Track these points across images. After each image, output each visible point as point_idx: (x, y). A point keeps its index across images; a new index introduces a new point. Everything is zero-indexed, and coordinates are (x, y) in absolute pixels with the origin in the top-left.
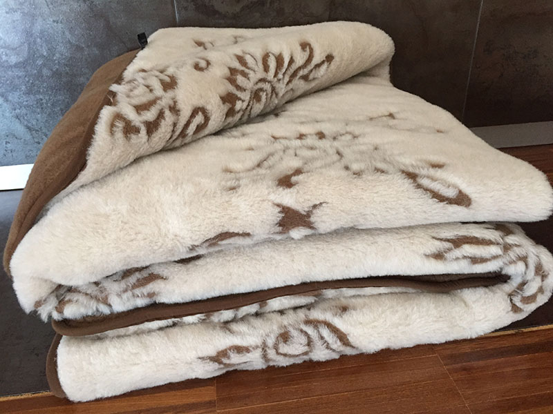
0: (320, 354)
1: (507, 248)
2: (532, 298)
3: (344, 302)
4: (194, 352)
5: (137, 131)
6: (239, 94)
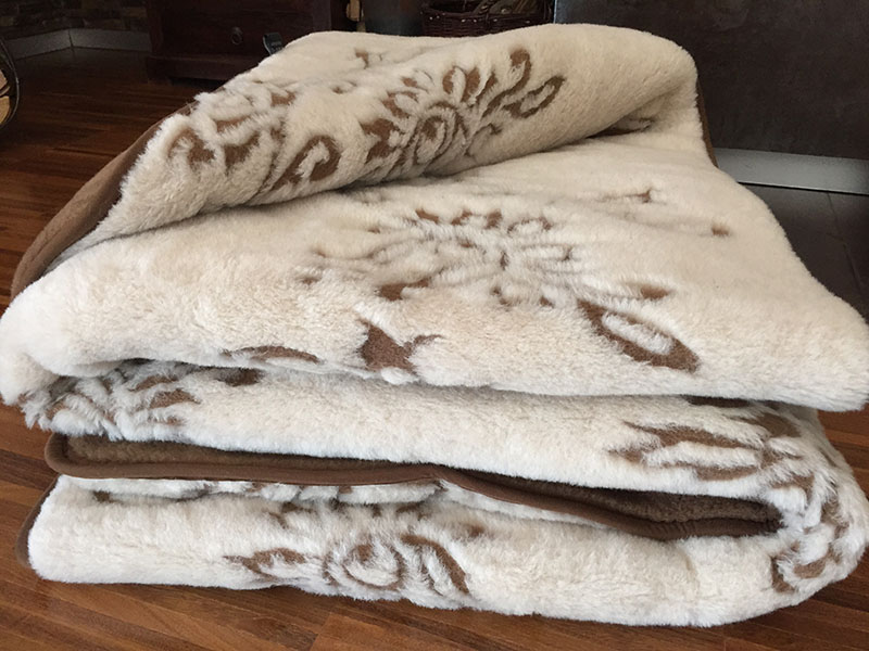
4: (219, 546)
5: (209, 157)
6: (396, 121)
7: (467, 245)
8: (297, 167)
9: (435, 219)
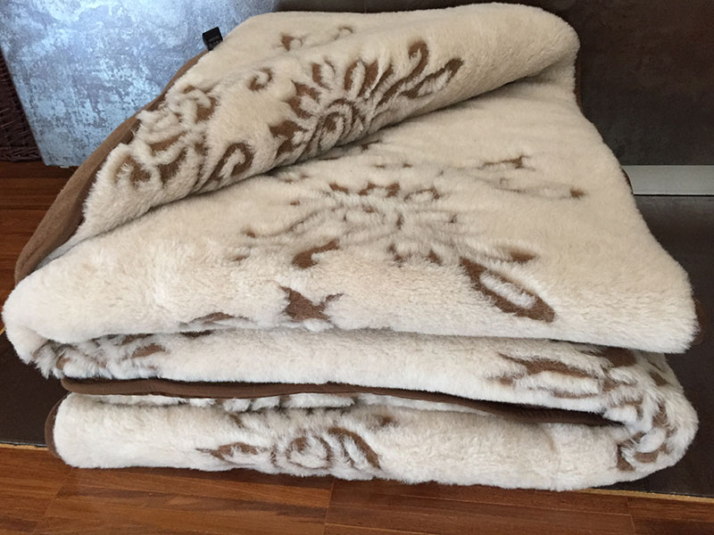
0: (343, 471)
1: (608, 385)
2: (650, 457)
3: (391, 412)
4: (192, 442)
5: (147, 176)
6: (300, 122)
7: (370, 210)
8: (220, 171)
9: (345, 190)
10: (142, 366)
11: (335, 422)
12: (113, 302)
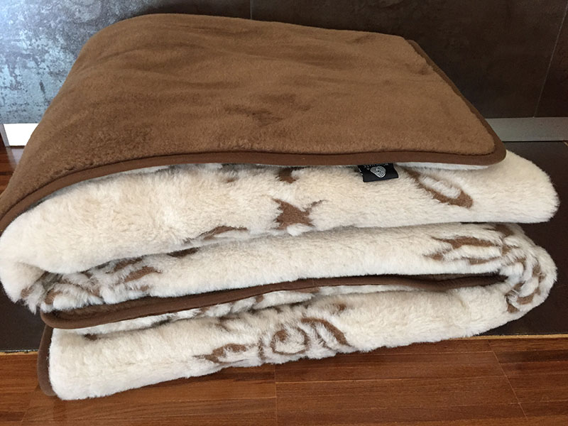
0: (316, 352)
1: (505, 249)
2: (528, 299)
3: (342, 299)
4: (190, 351)
10: (136, 288)
11: (303, 314)
12: (125, 227)
